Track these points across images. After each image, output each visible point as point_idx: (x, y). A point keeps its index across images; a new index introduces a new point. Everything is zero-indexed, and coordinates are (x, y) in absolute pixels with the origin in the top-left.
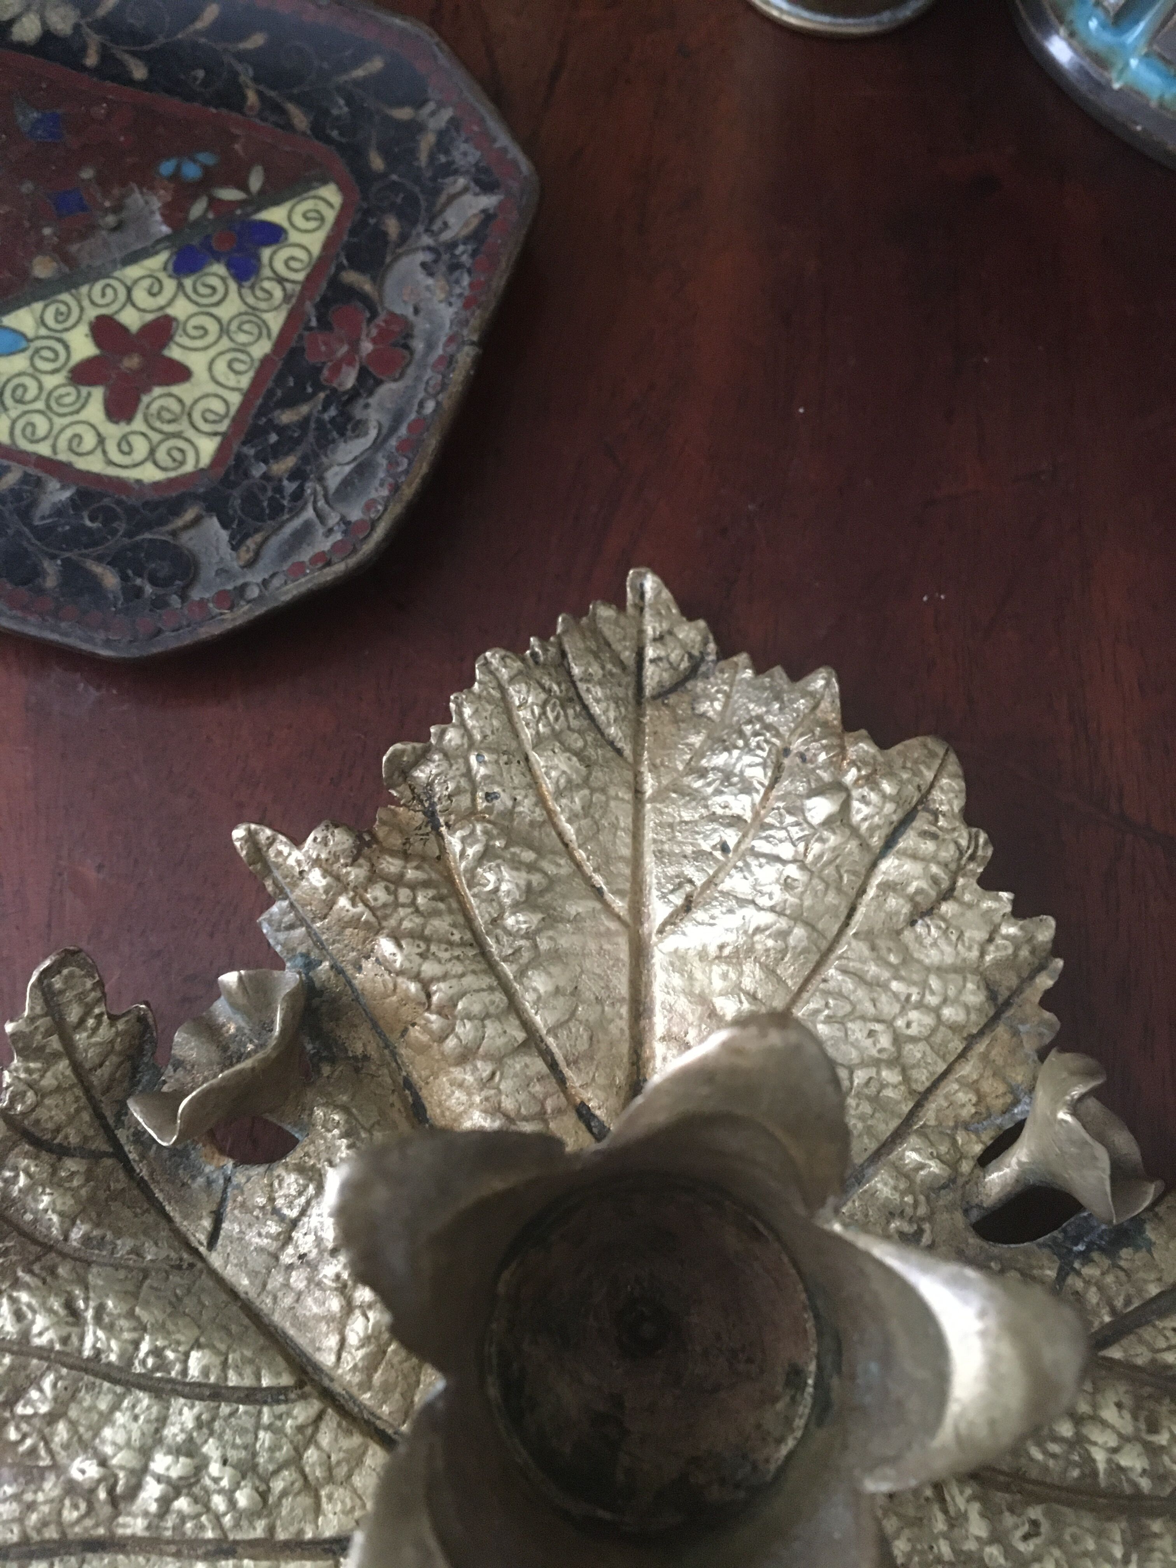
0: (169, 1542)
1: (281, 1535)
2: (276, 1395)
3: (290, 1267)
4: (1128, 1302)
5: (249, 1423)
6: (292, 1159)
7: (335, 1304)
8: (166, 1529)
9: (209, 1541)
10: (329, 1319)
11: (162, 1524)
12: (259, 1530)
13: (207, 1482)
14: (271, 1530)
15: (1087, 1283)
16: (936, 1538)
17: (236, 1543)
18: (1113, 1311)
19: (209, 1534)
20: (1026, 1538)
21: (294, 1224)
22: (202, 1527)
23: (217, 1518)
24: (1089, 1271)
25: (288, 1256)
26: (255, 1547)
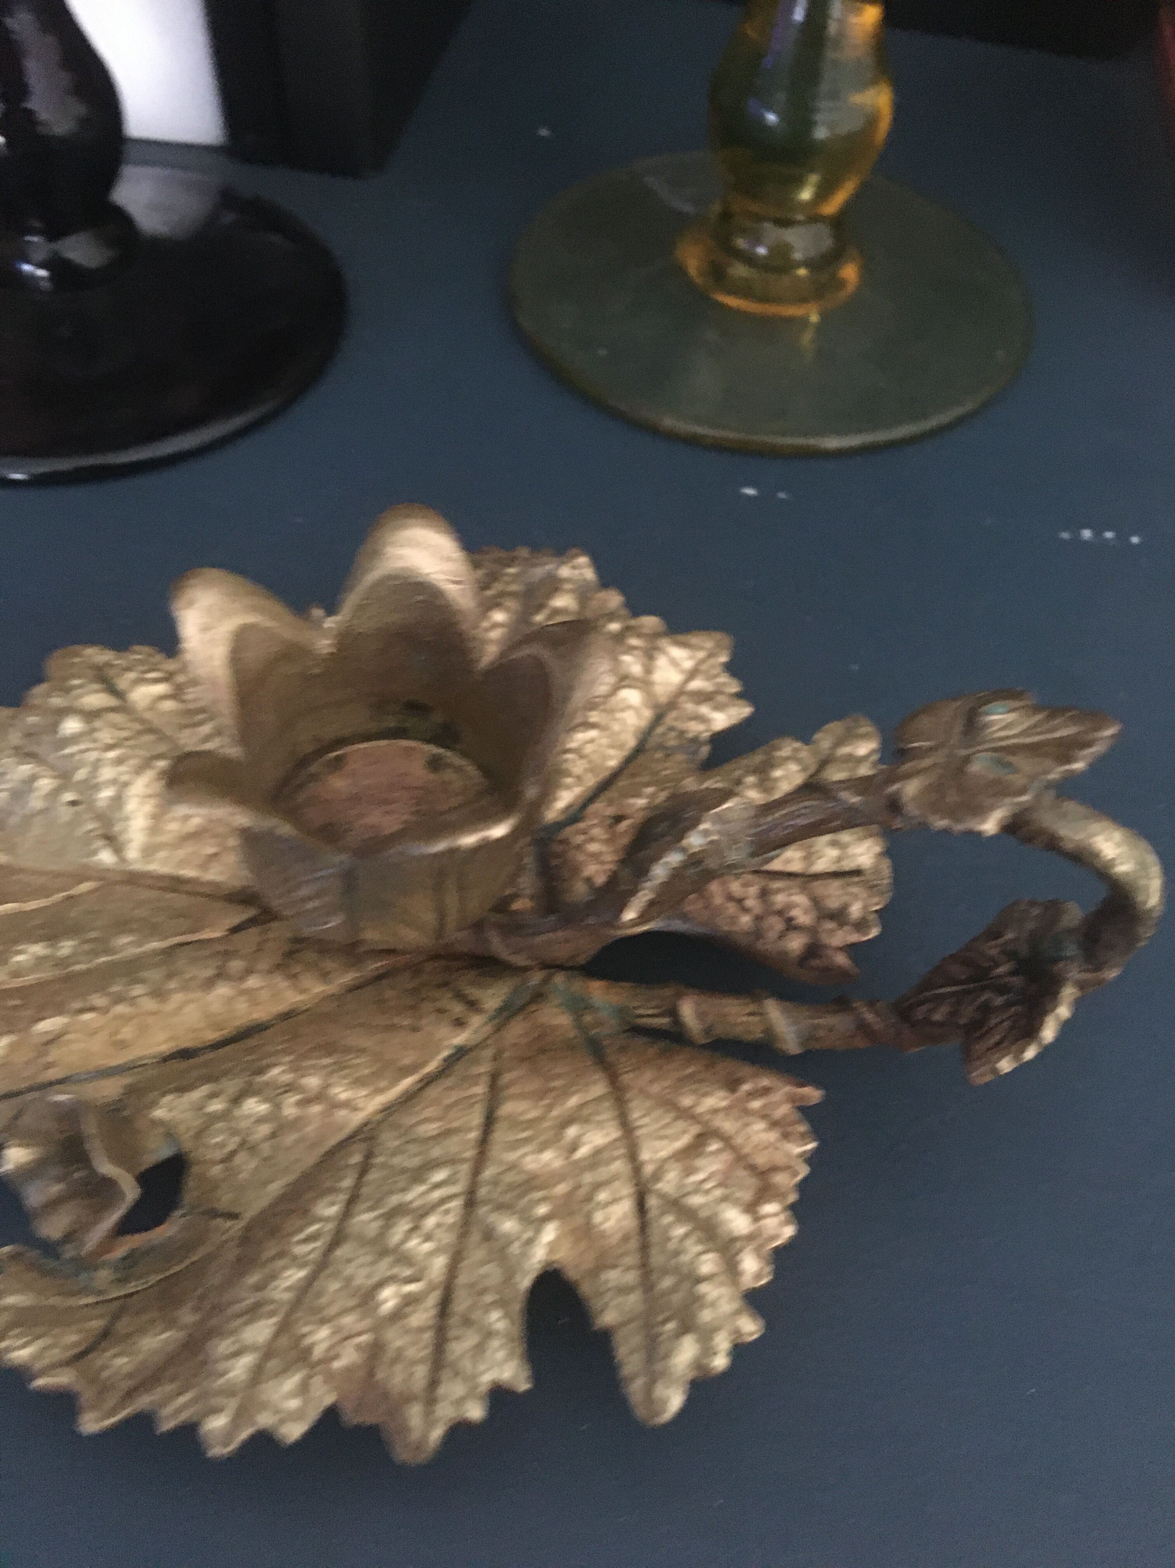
1: (471, 1154)
2: (369, 1154)
3: (274, 1147)
5: (383, 1172)
7: (315, 1109)
8: (447, 1237)
9: (463, 1205)
10: (324, 1116)
12: (464, 1167)
13: (417, 1203)
14: (466, 1160)
17: (469, 1185)
19: (457, 1204)
21: (243, 1141)
22: (452, 1208)
23: (448, 1197)
25: (266, 1149)
26: (476, 1171)
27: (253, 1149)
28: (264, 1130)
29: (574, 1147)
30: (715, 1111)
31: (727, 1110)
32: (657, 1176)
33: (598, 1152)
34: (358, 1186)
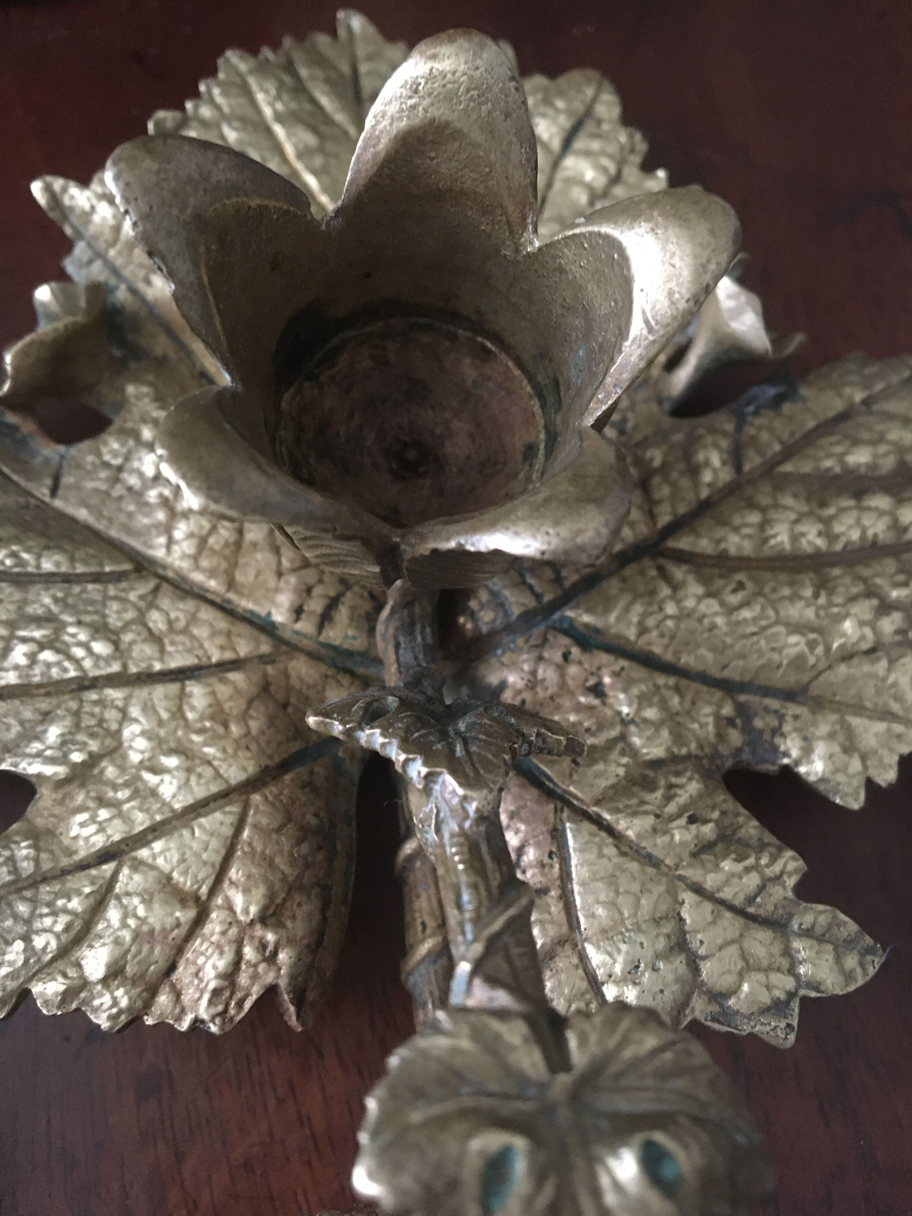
0: (39, 686)
1: (133, 669)
2: (118, 577)
3: (120, 498)
4: (792, 434)
5: (98, 597)
6: (112, 428)
7: (161, 516)
8: (35, 675)
9: (72, 679)
10: (157, 526)
11: (31, 673)
12: (116, 667)
13: (67, 638)
14: (125, 666)
15: (760, 428)
16: (663, 601)
17: (96, 679)
18: (781, 442)
19: (72, 674)
20: (734, 591)
21: (120, 469)
22: (65, 670)
23: (77, 662)
24: (758, 421)
25: (118, 491)
26: (113, 680)
27: (116, 480)
28: (133, 481)
29: (157, 770)
30: (230, 908)
31: (233, 921)
32: (137, 865)
33: (154, 793)
34: (81, 578)
